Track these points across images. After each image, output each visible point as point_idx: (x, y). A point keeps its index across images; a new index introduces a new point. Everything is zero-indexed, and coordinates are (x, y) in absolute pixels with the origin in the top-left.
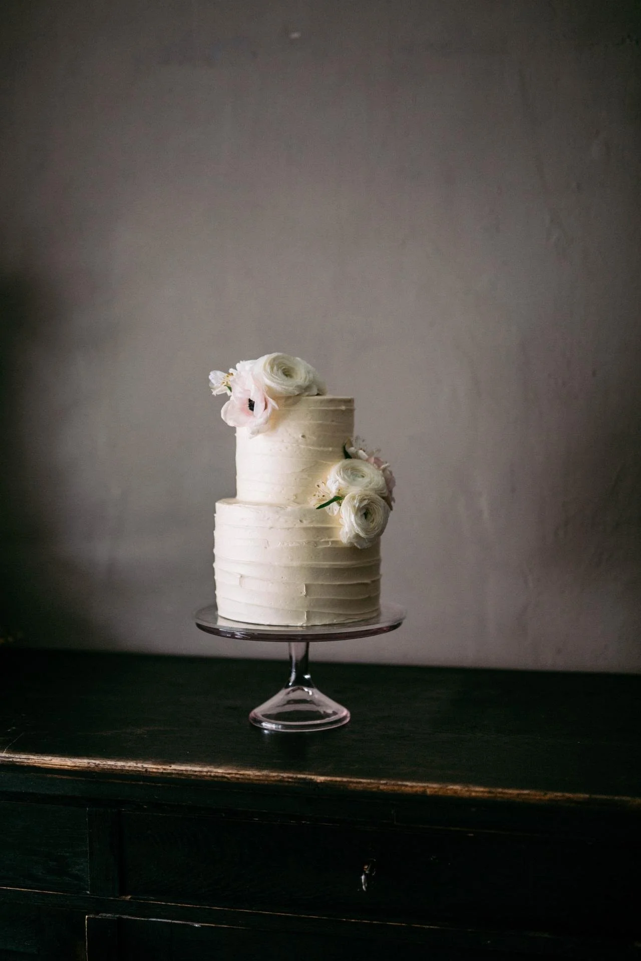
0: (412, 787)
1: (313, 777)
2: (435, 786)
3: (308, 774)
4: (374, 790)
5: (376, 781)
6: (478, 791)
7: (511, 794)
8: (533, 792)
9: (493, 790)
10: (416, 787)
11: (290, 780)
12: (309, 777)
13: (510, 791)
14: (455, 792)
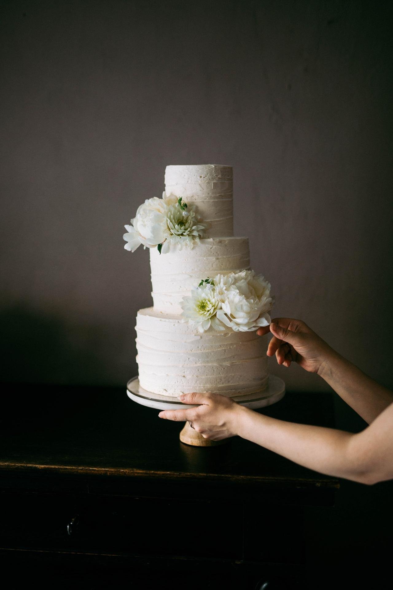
0: (98, 471)
1: (37, 466)
2: (113, 470)
3: (34, 464)
4: (75, 473)
5: (76, 468)
6: (139, 472)
7: (159, 474)
8: (172, 473)
9: (148, 472)
10: (101, 470)
11: (22, 468)
12: (35, 466)
13: (159, 472)
14: (125, 473)
